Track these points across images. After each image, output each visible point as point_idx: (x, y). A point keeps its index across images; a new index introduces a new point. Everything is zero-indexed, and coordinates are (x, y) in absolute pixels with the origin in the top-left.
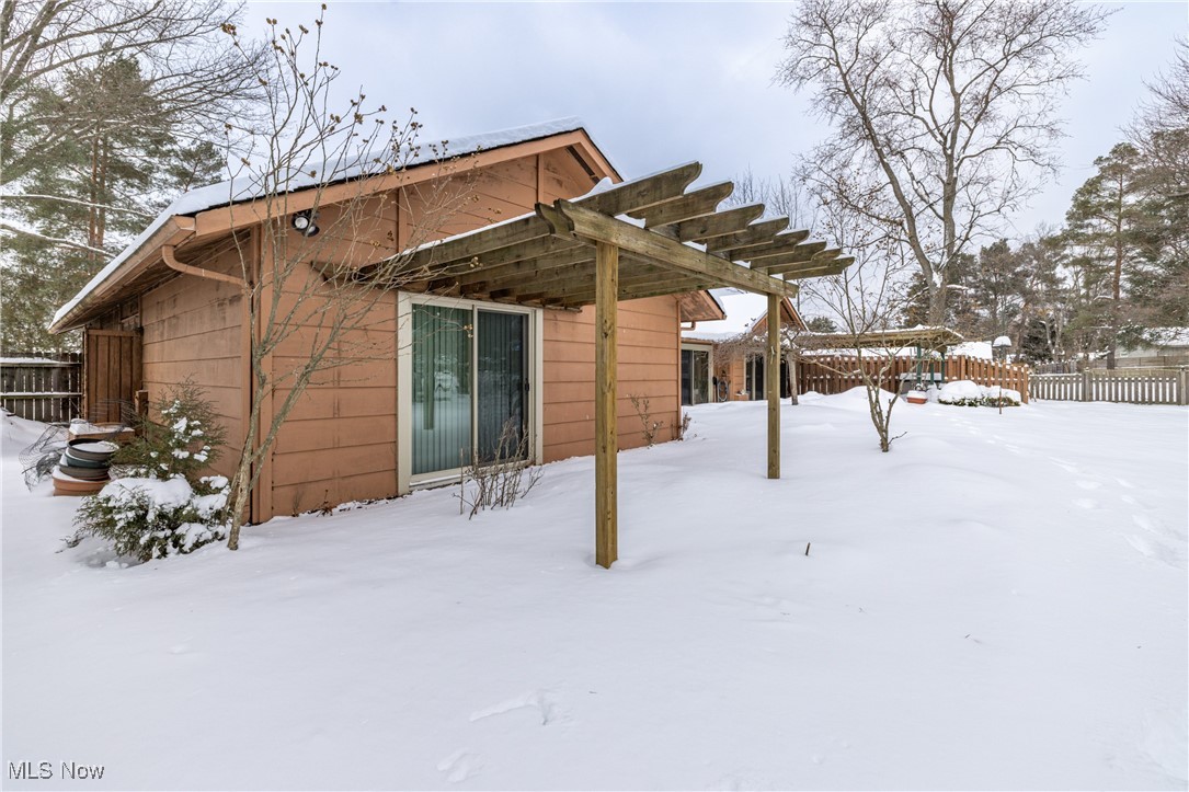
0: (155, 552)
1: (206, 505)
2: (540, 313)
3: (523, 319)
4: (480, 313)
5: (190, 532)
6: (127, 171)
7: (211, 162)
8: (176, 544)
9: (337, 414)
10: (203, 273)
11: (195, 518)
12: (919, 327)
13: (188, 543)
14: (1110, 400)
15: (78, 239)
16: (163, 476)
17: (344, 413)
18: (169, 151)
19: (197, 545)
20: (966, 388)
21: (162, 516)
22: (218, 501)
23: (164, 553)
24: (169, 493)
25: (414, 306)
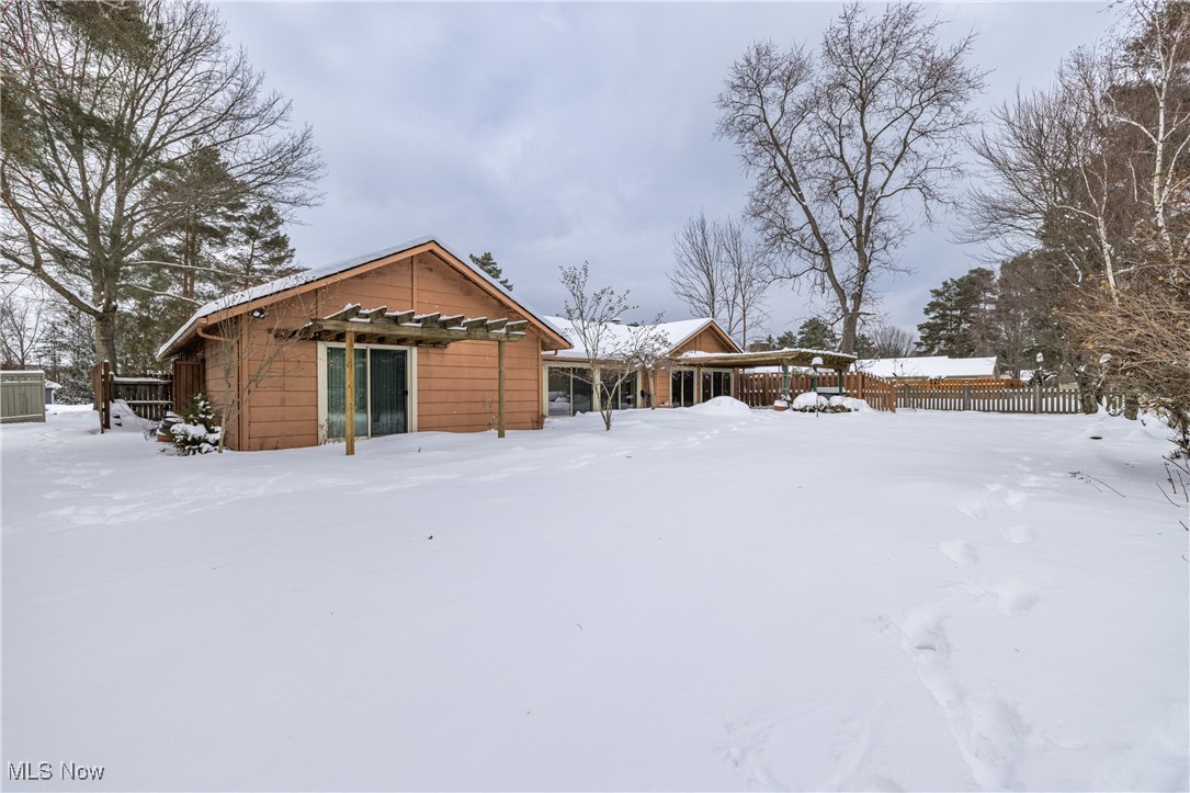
0: (191, 452)
1: (212, 437)
2: (415, 350)
3: (404, 353)
4: (371, 350)
5: (205, 447)
6: (210, 232)
7: (271, 222)
8: (200, 451)
9: (283, 404)
10: (215, 338)
11: (206, 441)
12: (786, 349)
13: (204, 451)
14: (979, 410)
15: (175, 290)
16: (195, 424)
17: (287, 404)
18: (240, 217)
19: (207, 452)
20: (808, 398)
21: (193, 439)
22: (217, 437)
23: (194, 453)
24: (197, 431)
25: (328, 348)
